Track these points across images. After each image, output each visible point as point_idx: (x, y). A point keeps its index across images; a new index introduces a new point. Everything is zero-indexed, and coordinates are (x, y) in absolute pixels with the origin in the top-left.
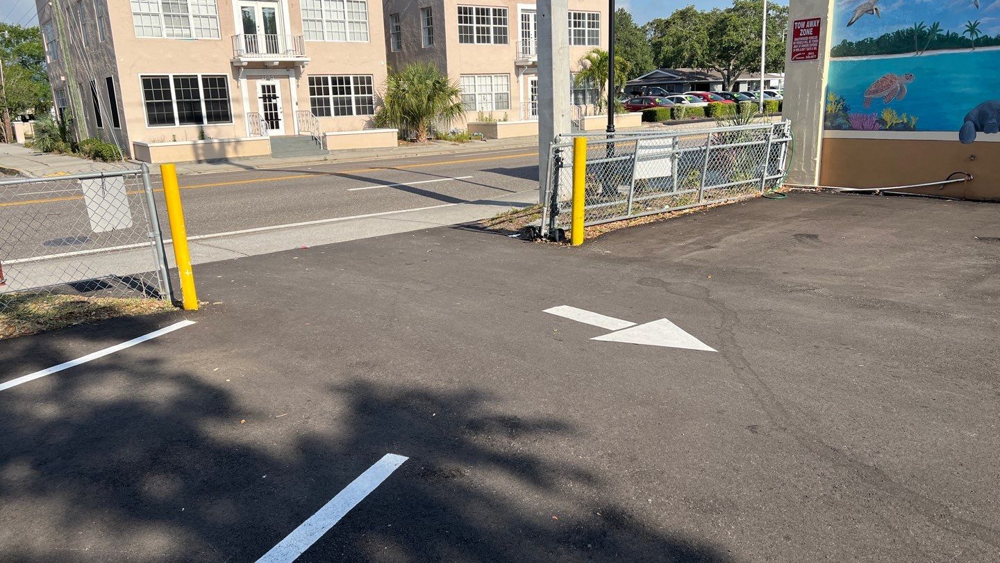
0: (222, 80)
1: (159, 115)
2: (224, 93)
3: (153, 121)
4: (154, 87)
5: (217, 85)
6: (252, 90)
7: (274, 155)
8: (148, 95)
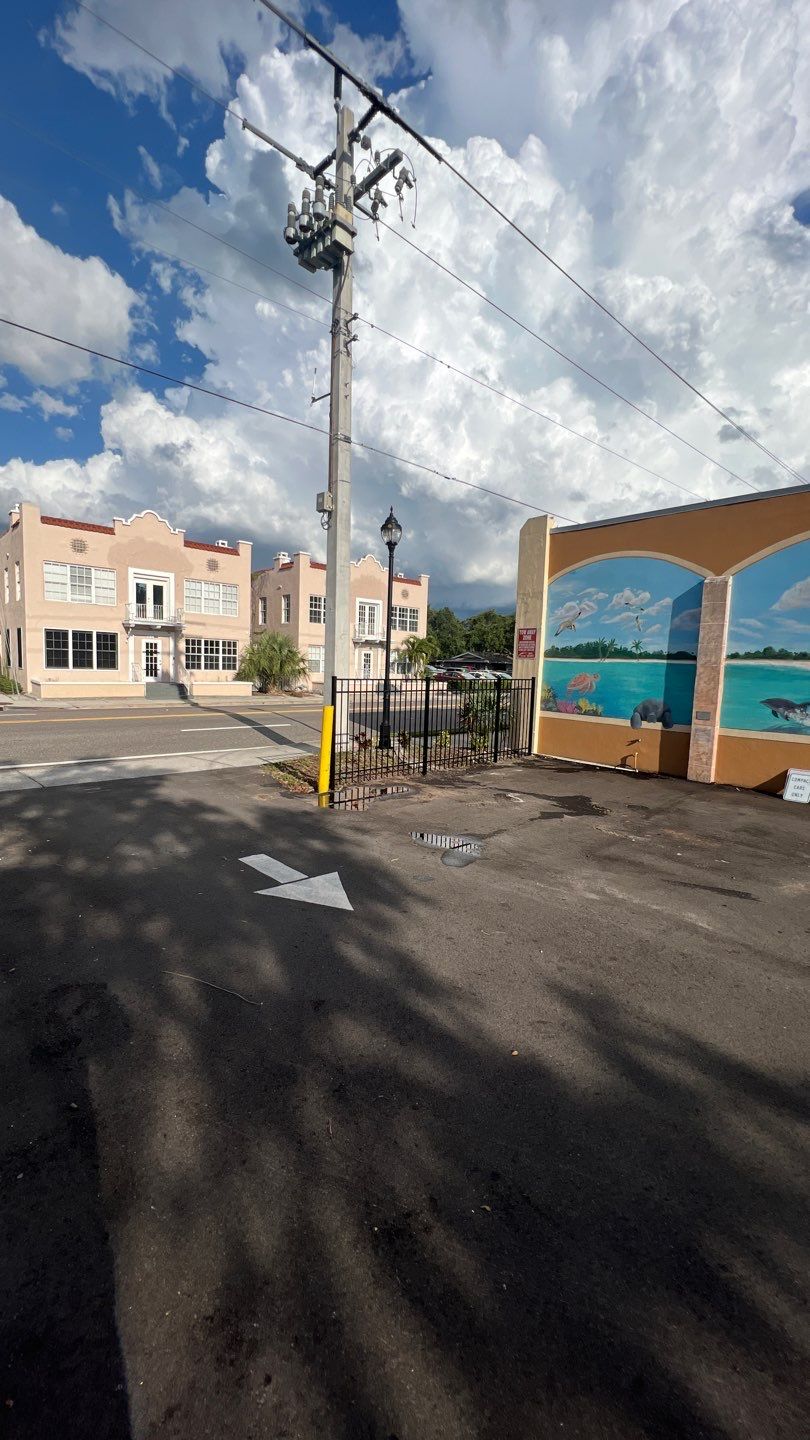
0: (113, 637)
1: (55, 659)
2: (114, 647)
3: (50, 663)
4: (55, 639)
5: (108, 641)
6: (137, 645)
7: (147, 697)
8: (48, 644)
